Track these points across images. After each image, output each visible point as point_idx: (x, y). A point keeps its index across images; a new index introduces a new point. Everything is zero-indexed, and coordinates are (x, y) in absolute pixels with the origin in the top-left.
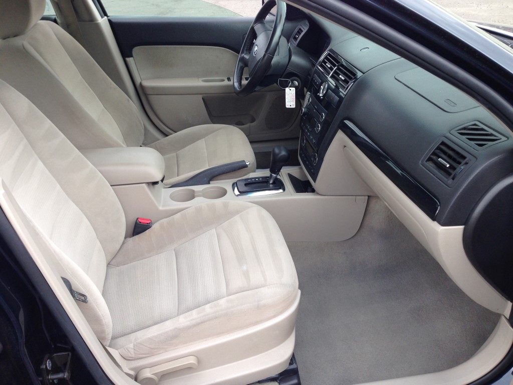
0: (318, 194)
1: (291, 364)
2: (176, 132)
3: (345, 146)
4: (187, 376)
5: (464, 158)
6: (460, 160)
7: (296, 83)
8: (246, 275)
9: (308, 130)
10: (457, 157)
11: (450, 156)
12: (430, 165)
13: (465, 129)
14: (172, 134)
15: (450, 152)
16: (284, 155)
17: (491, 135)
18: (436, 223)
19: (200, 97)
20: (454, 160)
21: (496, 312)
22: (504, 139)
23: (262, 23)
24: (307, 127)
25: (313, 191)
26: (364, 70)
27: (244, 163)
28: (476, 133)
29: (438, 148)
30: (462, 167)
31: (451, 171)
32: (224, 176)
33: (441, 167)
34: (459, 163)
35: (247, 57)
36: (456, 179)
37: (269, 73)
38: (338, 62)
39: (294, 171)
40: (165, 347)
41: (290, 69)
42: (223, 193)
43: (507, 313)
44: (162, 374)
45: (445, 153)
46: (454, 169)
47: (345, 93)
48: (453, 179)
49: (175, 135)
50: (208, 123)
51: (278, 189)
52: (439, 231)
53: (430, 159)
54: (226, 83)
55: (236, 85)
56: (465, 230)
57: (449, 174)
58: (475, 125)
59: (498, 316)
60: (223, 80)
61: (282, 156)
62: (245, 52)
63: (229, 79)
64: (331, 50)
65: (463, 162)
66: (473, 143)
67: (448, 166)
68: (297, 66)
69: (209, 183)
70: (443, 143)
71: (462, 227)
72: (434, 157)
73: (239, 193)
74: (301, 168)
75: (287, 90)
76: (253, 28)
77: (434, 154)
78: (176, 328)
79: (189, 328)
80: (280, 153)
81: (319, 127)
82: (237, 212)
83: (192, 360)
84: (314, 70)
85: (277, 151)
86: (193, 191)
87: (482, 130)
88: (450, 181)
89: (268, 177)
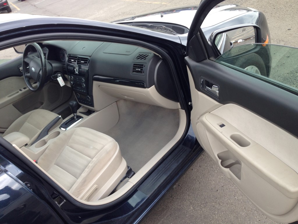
0: (97, 111)
1: (128, 168)
2: (7, 128)
3: (99, 86)
4: (96, 194)
5: (143, 65)
6: (142, 66)
7: (60, 75)
8: (94, 148)
9: (79, 89)
10: (141, 66)
11: (138, 67)
12: (134, 73)
13: (137, 57)
14: (6, 131)
15: (138, 66)
16: (76, 103)
17: (146, 55)
18: (146, 89)
19: (11, 105)
20: (140, 67)
21: (176, 108)
22: (150, 54)
23: (28, 57)
24: (78, 88)
25: (94, 112)
26: (90, 55)
27: (58, 117)
28: (142, 56)
29: (134, 67)
30: (144, 68)
31: (141, 71)
32: (52, 128)
33: (138, 72)
34: (142, 67)
35: (29, 75)
36: (145, 72)
37: (47, 75)
38: (76, 57)
39: (81, 110)
40: (83, 188)
41: (54, 70)
42: (59, 133)
43: (180, 107)
44: (88, 198)
45: (136, 67)
46: (142, 70)
47: (88, 67)
48: (144, 73)
49: (8, 129)
50: (22, 115)
51: (79, 119)
52: (149, 90)
53: (133, 71)
54: (20, 92)
55: (31, 89)
56: (155, 86)
57: (141, 72)
58: (140, 54)
59: (178, 110)
60: (18, 92)
61: (75, 104)
62: (26, 73)
63: (21, 90)
64: (69, 54)
65: (143, 66)
66: (143, 59)
67: (140, 70)
68: (56, 67)
69: (48, 134)
70: (134, 64)
71: (154, 86)
72: (134, 70)
73: (65, 129)
74: (83, 107)
75: (58, 79)
76: (24, 62)
77: (133, 69)
78: (84, 178)
79: (88, 174)
80: (73, 104)
81: (84, 85)
82: (72, 134)
83: (95, 186)
84: (66, 66)
85: (71, 104)
86: (44, 140)
87: (142, 55)
88: (143, 74)
89: (73, 117)
